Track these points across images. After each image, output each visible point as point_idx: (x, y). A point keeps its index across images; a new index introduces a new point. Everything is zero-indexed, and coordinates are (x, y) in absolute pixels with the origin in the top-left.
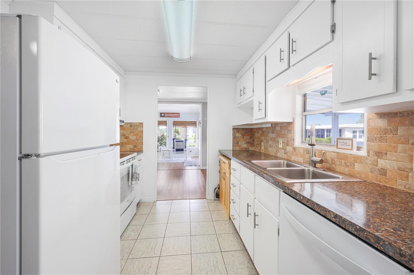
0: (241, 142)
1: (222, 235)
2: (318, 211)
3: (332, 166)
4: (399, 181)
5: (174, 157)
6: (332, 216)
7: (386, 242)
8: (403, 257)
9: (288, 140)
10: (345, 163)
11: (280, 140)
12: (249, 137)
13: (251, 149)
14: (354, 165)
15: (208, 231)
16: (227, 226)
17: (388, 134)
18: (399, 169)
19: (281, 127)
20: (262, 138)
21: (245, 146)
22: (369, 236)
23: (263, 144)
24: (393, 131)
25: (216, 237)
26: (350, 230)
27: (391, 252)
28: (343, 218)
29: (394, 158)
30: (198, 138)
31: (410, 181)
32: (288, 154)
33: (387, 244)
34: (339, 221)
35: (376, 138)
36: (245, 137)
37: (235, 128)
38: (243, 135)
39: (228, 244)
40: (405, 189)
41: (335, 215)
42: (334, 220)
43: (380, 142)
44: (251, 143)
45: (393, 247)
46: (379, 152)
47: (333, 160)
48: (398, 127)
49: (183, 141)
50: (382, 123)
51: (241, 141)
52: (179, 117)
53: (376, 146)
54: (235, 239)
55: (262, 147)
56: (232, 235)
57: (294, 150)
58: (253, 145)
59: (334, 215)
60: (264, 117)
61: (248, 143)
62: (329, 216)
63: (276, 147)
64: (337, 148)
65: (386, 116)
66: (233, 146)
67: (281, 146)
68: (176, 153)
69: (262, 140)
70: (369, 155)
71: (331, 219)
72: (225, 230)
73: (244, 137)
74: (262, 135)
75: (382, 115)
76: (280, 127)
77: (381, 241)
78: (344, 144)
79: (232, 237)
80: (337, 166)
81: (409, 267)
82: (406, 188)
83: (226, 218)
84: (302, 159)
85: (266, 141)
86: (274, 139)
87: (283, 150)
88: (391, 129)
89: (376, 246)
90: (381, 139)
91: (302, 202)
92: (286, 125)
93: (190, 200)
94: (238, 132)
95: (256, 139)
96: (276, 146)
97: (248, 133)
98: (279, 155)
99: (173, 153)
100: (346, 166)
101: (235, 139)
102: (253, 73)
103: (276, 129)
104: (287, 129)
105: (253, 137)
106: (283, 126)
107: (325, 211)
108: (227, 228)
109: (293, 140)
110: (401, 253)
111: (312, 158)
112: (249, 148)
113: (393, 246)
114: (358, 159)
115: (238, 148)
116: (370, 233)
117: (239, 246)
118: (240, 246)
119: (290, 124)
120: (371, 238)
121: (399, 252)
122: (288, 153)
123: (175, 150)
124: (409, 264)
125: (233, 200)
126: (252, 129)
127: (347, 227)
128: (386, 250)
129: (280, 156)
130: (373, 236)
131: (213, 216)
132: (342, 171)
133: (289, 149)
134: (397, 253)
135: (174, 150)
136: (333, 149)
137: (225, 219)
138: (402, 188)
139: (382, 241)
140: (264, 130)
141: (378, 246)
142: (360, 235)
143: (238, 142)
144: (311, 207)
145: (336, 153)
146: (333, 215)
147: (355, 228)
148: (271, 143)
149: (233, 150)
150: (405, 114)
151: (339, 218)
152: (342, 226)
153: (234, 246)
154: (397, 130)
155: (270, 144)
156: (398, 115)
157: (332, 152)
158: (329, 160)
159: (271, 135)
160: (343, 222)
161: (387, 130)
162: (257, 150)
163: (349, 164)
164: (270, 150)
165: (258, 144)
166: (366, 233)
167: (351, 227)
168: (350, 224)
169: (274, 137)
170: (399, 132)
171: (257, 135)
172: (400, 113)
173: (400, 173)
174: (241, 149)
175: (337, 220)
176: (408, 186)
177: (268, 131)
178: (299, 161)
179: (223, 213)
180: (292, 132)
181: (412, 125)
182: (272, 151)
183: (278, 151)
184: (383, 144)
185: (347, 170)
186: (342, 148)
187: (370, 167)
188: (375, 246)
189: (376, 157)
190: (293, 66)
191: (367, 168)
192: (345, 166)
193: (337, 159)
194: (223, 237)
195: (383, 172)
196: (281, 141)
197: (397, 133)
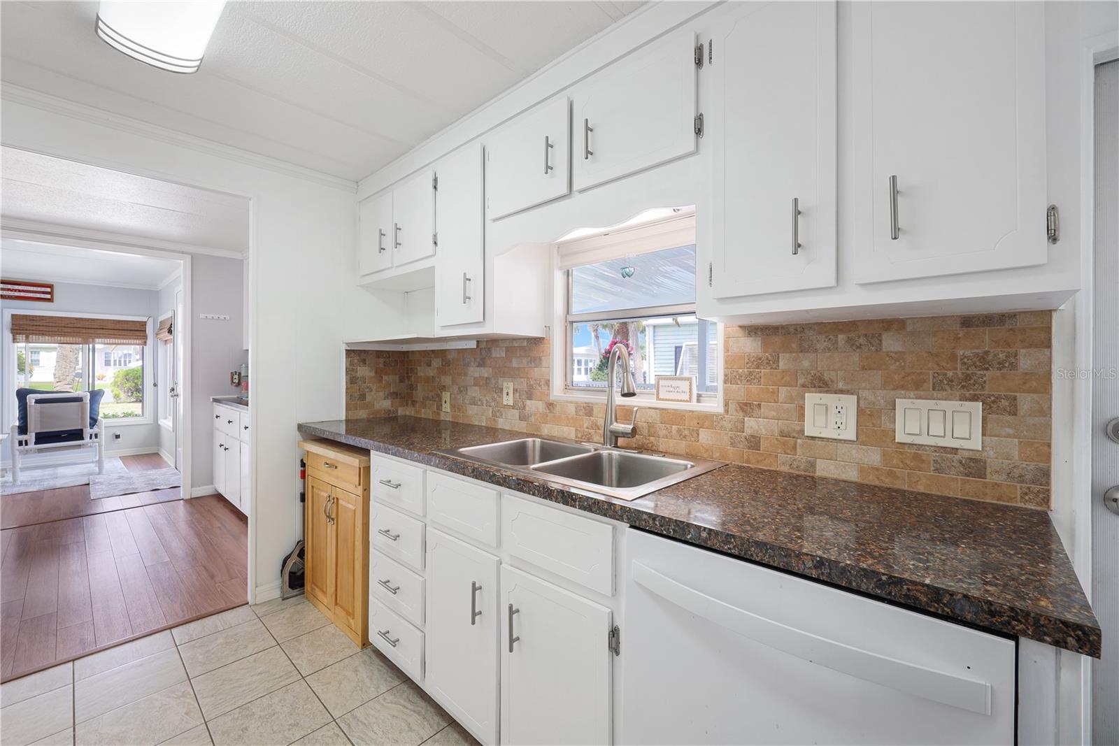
0: (372, 393)
1: (356, 713)
2: (762, 560)
3: (649, 440)
4: (782, 457)
5: (22, 470)
6: (810, 564)
7: (957, 596)
8: (997, 617)
9: (532, 383)
10: (679, 431)
11: (505, 384)
12: (397, 378)
13: (403, 414)
14: (698, 435)
15: (297, 725)
16: (363, 673)
17: (762, 367)
18: (782, 434)
19: (508, 349)
20: (442, 380)
21: (386, 404)
22: (913, 590)
23: (446, 396)
24: (771, 362)
25: (337, 730)
26: (863, 588)
27: (969, 612)
28: (841, 565)
29: (774, 414)
30: (155, 385)
31: (798, 454)
32: (533, 419)
33: (959, 599)
34: (830, 574)
35: (741, 377)
36: (385, 377)
37: (353, 351)
38: (379, 373)
39: (390, 736)
40: (791, 471)
41: (817, 562)
42: (814, 574)
43: (749, 383)
44: (405, 396)
45: (972, 602)
46: (746, 404)
47: (651, 426)
48: (780, 355)
49: (79, 400)
50: (750, 346)
51: (374, 390)
52: (50, 300)
53: (740, 391)
54: (404, 707)
55: (444, 405)
56: (389, 697)
57: (549, 409)
58: (410, 402)
59: (815, 562)
60: (482, 320)
61: (394, 395)
62: (798, 566)
63: (493, 404)
64: (658, 398)
65: (760, 333)
66: (348, 407)
67: (508, 400)
68: (40, 451)
69: (444, 386)
70: (727, 411)
71: (804, 573)
72: (361, 690)
73: (381, 380)
74: (442, 371)
75: (753, 330)
76: (504, 349)
77: (945, 596)
78: (672, 389)
79: (392, 703)
80: (661, 440)
81: (1011, 633)
82: (792, 468)
83: (350, 648)
84: (574, 429)
85: (459, 388)
86: (485, 383)
87: (516, 412)
88: (767, 359)
89: (932, 610)
90: (750, 378)
91: (705, 545)
92: (525, 344)
93: (172, 630)
94: (364, 361)
95: (419, 385)
96: (494, 400)
97: (393, 365)
98: (502, 424)
99: (17, 453)
100: (682, 437)
101: (356, 387)
102: (435, 188)
103: (494, 356)
104: (529, 356)
105: (409, 378)
106: (514, 347)
107: (785, 556)
108: (367, 681)
109: (546, 383)
110: (993, 608)
111: (612, 426)
112: (397, 412)
113: (973, 600)
114: (705, 420)
115: (362, 414)
116: (916, 585)
117: (426, 723)
118: (428, 721)
119: (536, 342)
120: (918, 594)
121: (988, 608)
122: (531, 416)
123: (31, 437)
124: (1009, 627)
125: (388, 581)
126: (406, 354)
127: (854, 584)
128: (957, 612)
129: (507, 428)
130: (925, 588)
131: (298, 658)
132: (673, 449)
133: (534, 406)
134: (983, 611)
135: (23, 437)
136: (648, 402)
137: (348, 652)
138: (785, 469)
139: (947, 595)
140: (450, 357)
141: (937, 609)
142: (890, 593)
143: (365, 395)
144: (737, 553)
145: (658, 411)
146: (811, 562)
147: (875, 580)
148: (474, 392)
149: (347, 421)
150: (792, 330)
151: (829, 565)
152: (839, 583)
153: (411, 730)
154: (778, 361)
155: (473, 395)
156: (778, 332)
157: (650, 408)
158: (643, 428)
159: (475, 372)
160: (842, 574)
161: (760, 359)
162: (426, 413)
163: (686, 432)
164: (471, 412)
165: (428, 397)
166: (905, 587)
167: (865, 581)
168: (861, 575)
169: (486, 375)
170: (781, 363)
171: (422, 371)
172: (783, 327)
173: (782, 441)
174: (373, 413)
175: (822, 574)
176: (795, 464)
177: (464, 360)
178: (565, 436)
179: (333, 635)
180: (544, 364)
181: (801, 352)
182: (477, 415)
183: (498, 414)
184: (754, 388)
185: (683, 446)
186: (668, 398)
187: (729, 435)
188: (929, 609)
189: (741, 414)
190: (581, 191)
191: (725, 437)
192: (678, 438)
193: (661, 423)
194: (362, 718)
195: (754, 442)
196: (508, 386)
197: (778, 366)
